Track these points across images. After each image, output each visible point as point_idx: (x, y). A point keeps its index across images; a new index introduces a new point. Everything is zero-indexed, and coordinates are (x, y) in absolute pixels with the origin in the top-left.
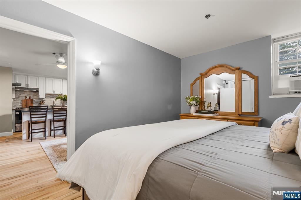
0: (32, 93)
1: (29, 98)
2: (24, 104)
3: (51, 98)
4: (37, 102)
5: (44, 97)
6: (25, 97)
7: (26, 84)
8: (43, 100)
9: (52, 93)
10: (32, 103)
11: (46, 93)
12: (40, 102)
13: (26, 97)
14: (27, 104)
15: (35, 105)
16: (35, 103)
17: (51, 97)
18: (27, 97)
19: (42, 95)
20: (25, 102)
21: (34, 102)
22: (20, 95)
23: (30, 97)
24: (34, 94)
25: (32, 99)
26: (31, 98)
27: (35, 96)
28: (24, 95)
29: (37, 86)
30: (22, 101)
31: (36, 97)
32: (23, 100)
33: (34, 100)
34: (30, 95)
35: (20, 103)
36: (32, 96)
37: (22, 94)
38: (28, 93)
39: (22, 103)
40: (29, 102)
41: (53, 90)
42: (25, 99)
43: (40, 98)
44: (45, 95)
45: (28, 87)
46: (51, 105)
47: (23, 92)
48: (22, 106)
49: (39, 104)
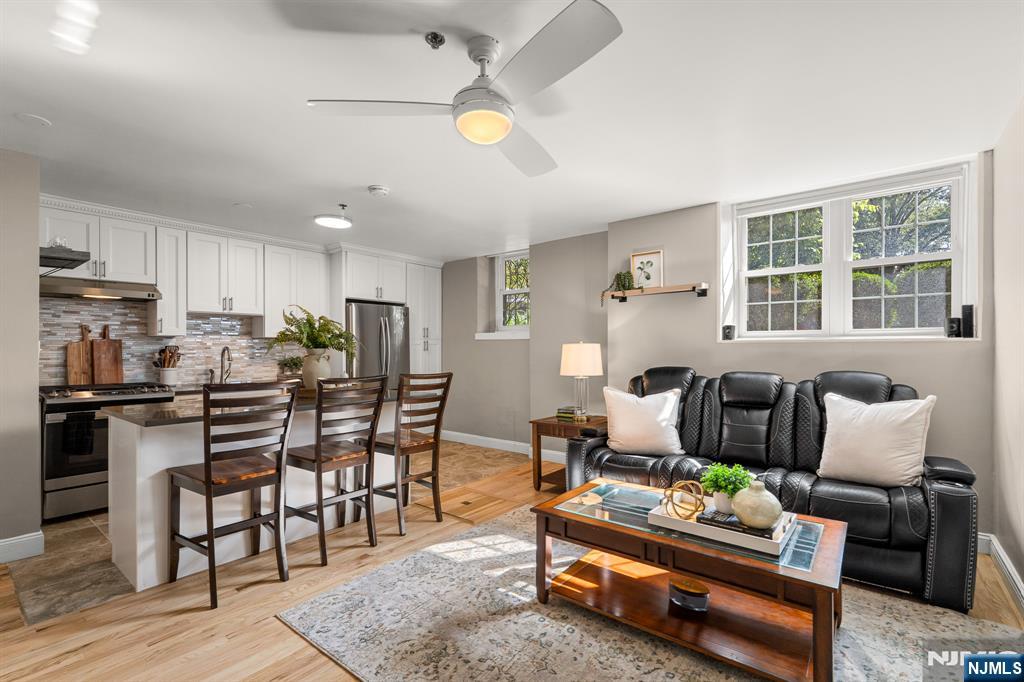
0: (117, 311)
1: (104, 334)
2: (77, 365)
3: (206, 333)
4: (141, 357)
5: (182, 331)
6: (79, 330)
7: (93, 260)
8: (172, 343)
9: (220, 310)
10: (117, 360)
11: (194, 308)
12: (157, 356)
13: (85, 330)
14: (92, 366)
15: (133, 372)
16: (134, 360)
17: (209, 328)
18: (92, 327)
19: (170, 321)
20: (84, 356)
21: (125, 356)
22: (57, 321)
23: (106, 328)
24: (126, 315)
25: (115, 341)
26: (112, 336)
27: (130, 323)
28: (73, 319)
29: (146, 273)
30: (65, 348)
31: (133, 329)
32: (71, 343)
33: (128, 343)
34: (106, 318)
35: (54, 362)
36: (114, 323)
37: (65, 312)
38: (95, 309)
39: (66, 361)
40: (104, 359)
41: (223, 297)
42: (82, 340)
43: (161, 332)
44: (183, 321)
45: (103, 278)
46: (211, 367)
47: (72, 306)
48: (66, 376)
49: (155, 364)
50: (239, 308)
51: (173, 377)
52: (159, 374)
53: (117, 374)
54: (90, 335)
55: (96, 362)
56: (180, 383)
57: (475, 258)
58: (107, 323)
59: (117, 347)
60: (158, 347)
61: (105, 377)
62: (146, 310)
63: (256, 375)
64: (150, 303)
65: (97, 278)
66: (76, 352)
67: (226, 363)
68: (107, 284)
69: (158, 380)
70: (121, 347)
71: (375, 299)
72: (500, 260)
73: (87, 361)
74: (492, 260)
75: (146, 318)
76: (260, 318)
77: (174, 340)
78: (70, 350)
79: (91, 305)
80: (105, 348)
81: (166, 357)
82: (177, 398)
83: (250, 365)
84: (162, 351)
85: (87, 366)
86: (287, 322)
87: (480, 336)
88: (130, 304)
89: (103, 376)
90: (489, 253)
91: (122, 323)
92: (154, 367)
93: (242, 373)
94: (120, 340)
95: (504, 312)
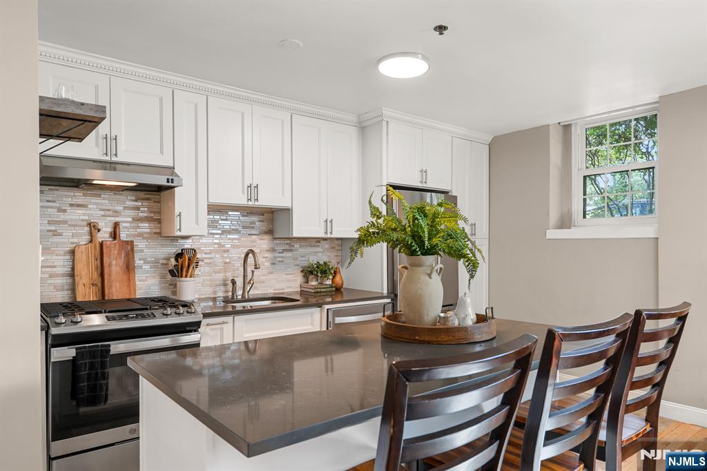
0: (129, 203)
1: (114, 235)
2: (86, 274)
3: (224, 232)
4: (156, 263)
5: (203, 229)
6: (87, 229)
7: (103, 133)
8: (188, 244)
9: (243, 201)
10: (129, 268)
11: (211, 200)
12: (173, 262)
13: (93, 228)
14: (102, 275)
15: (147, 284)
16: (147, 267)
18: (101, 225)
20: (94, 263)
21: (138, 262)
22: (62, 217)
23: (116, 225)
24: (138, 208)
25: (127, 242)
26: (124, 236)
27: (141, 220)
28: (80, 215)
29: (162, 152)
30: (73, 252)
31: (145, 227)
32: (78, 245)
33: (140, 244)
34: (117, 213)
35: (60, 270)
36: (125, 219)
37: (71, 205)
38: (105, 201)
39: (73, 269)
40: (115, 265)
41: (247, 183)
42: (91, 241)
43: (180, 230)
44: (204, 217)
45: (114, 159)
46: (230, 276)
47: (78, 196)
48: (73, 290)
49: (171, 272)
50: (267, 199)
51: (192, 289)
52: (175, 286)
53: (129, 286)
54: (99, 235)
55: (106, 271)
56: (197, 296)
57: (549, 125)
58: (117, 219)
59: (128, 249)
60: (174, 250)
61: (116, 291)
62: (159, 202)
63: (278, 286)
64: (164, 193)
65: (107, 158)
66: (84, 257)
67: (250, 269)
68: (117, 166)
69: (174, 293)
70: (132, 249)
71: (417, 184)
72: (579, 128)
73: (97, 268)
74: (567, 128)
75: (159, 213)
76: (287, 212)
77: (189, 241)
78: (78, 255)
79: (99, 196)
80: (116, 252)
81: (182, 264)
82: (205, 322)
83: (271, 273)
84: (179, 256)
85: (96, 276)
86: (373, 215)
87: (552, 234)
88: (142, 195)
89: (114, 289)
90: (565, 119)
91: (134, 219)
92: (169, 276)
93: (263, 282)
94: (132, 242)
95: (585, 200)
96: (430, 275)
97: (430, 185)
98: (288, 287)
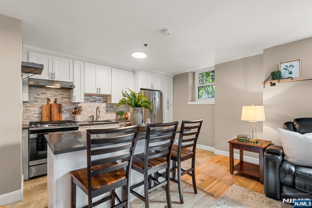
0: (60, 93)
1: (55, 102)
2: (46, 113)
3: (91, 102)
4: (68, 110)
5: (82, 100)
6: (47, 100)
7: (50, 72)
8: (79, 105)
9: (95, 92)
10: (60, 111)
11: (85, 92)
12: (74, 110)
13: (49, 100)
14: (51, 114)
15: (65, 116)
16: (66, 112)
17: (92, 100)
18: (51, 99)
19: (78, 96)
20: (48, 110)
21: (63, 110)
22: (38, 97)
23: (56, 99)
24: (63, 94)
25: (59, 104)
26: (58, 102)
27: (64, 98)
28: (42, 96)
29: (69, 78)
30: (41, 107)
31: (66, 100)
32: (43, 105)
33: (63, 105)
34: (56, 96)
35: (37, 112)
36: (59, 97)
37: (41, 93)
38: (52, 92)
39: (41, 112)
40: (55, 110)
41: (97, 88)
42: (48, 104)
43: (75, 101)
44: (83, 97)
45: (54, 80)
46: (92, 114)
47: (44, 90)
48: (42, 118)
49: (73, 113)
50: (103, 92)
51: (79, 118)
52: (74, 117)
53: (60, 117)
54: (50, 102)
55: (52, 112)
56: (82, 120)
57: (188, 72)
58: (56, 97)
60: (75, 107)
61: (56, 118)
62: (70, 93)
63: (108, 118)
64: (71, 90)
65: (51, 80)
66: (45, 109)
67: (98, 113)
68: (55, 82)
69: (74, 119)
70: (61, 106)
71: (150, 89)
72: (197, 73)
73: (49, 112)
74: (194, 73)
75: (70, 96)
76: (110, 96)
77: (80, 104)
78: (43, 108)
79: (51, 91)
80: (55, 107)
81: (77, 110)
82: (80, 127)
83: (106, 114)
84: (75, 108)
85: (49, 114)
87: (189, 103)
88: (64, 90)
89: (54, 118)
90: (193, 70)
91: (62, 98)
92: (73, 115)
93: (103, 116)
94: (61, 104)
95: (199, 93)
96: (138, 113)
97: (154, 89)
98: (112, 118)
